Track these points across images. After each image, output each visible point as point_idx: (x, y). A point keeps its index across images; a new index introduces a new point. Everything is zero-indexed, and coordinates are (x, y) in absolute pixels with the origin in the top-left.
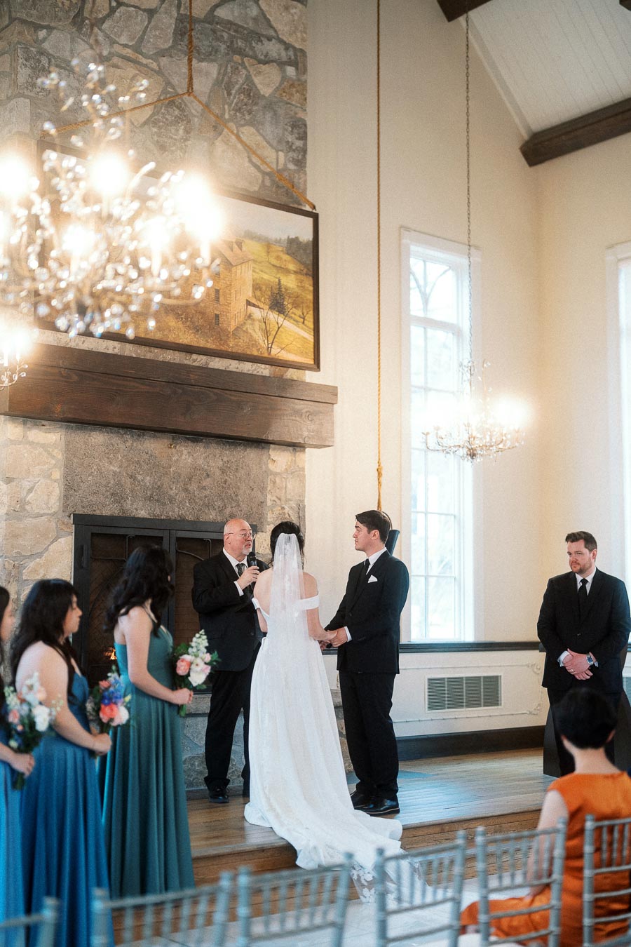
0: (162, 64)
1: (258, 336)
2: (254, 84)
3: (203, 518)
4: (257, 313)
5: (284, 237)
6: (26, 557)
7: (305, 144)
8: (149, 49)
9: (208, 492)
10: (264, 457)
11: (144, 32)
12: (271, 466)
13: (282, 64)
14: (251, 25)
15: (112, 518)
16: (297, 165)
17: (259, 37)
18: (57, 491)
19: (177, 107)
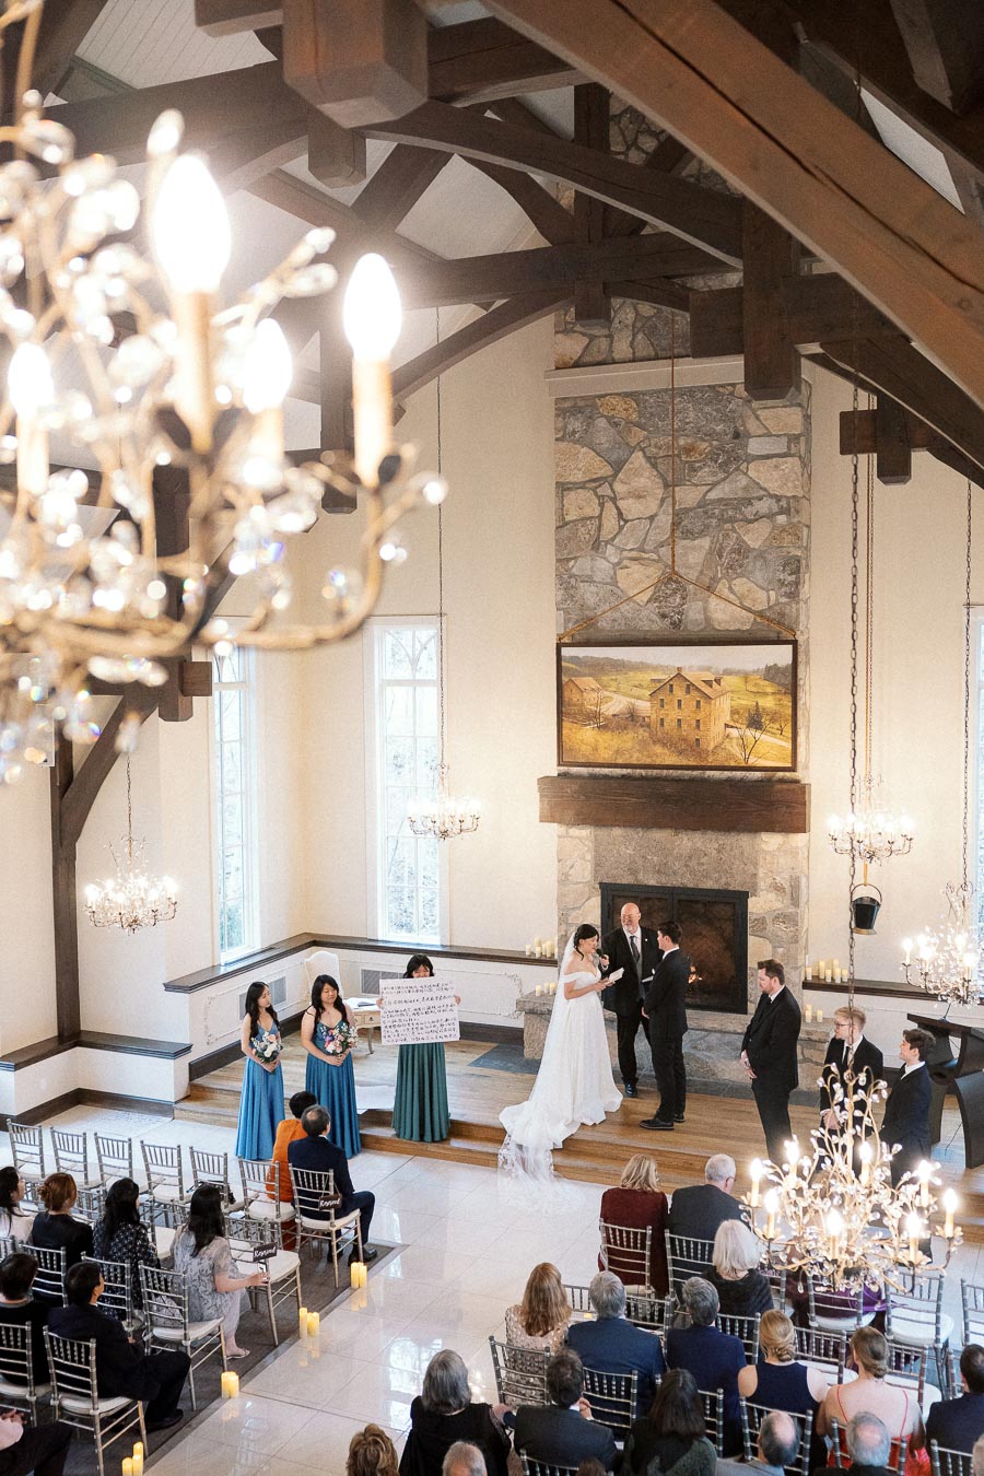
0: (661, 553)
1: (736, 751)
2: (744, 542)
3: (702, 886)
4: (734, 733)
5: (763, 666)
6: (570, 909)
7: (798, 578)
8: (650, 546)
9: (705, 867)
10: (758, 840)
11: (647, 534)
12: (764, 846)
13: (771, 516)
14: (740, 494)
15: (628, 885)
16: (789, 597)
17: (749, 502)
18: (589, 867)
19: (675, 582)
